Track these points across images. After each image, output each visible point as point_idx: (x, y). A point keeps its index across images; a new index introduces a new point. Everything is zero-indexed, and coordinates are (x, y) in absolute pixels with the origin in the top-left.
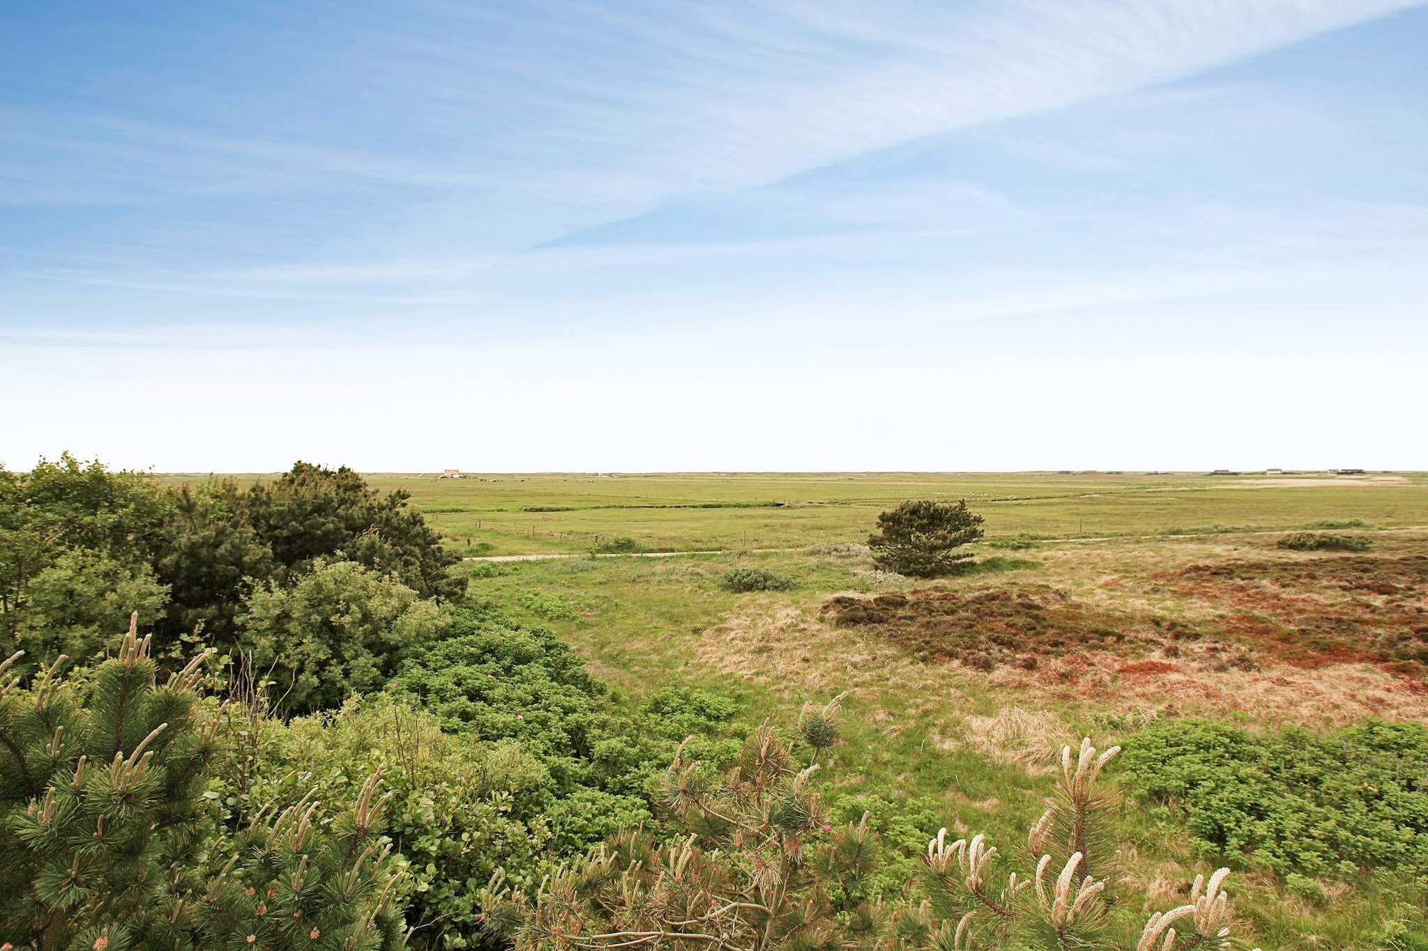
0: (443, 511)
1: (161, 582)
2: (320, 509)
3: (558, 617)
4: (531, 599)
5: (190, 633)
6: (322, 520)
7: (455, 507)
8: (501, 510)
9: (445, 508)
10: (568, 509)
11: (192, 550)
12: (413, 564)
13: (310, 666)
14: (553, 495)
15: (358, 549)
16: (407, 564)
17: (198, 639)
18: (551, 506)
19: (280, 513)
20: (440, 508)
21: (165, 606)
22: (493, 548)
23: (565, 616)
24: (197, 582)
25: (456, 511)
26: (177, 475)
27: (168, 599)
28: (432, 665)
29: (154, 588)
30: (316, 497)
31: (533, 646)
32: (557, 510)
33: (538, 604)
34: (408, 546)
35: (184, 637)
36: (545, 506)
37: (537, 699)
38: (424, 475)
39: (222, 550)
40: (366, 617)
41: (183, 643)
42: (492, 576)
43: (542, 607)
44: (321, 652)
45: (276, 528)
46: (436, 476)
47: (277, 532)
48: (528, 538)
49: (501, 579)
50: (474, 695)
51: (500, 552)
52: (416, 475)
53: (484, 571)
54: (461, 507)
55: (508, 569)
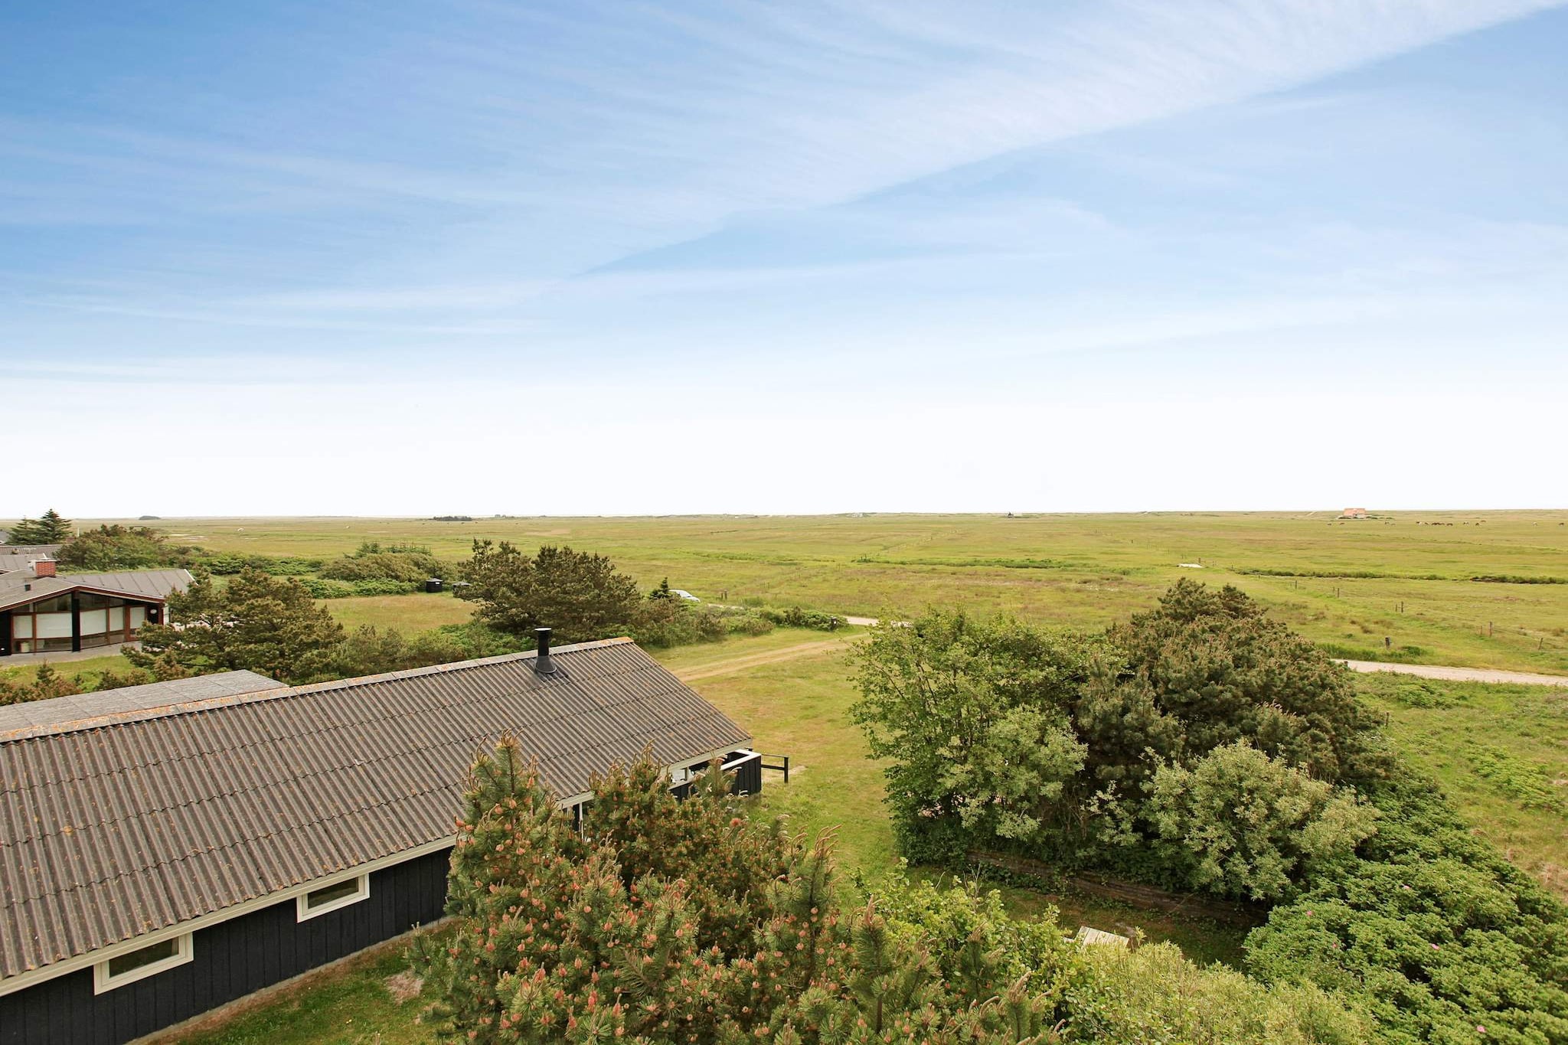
0: (1346, 575)
1: (1081, 740)
2: (1216, 676)
3: (1539, 806)
4: (1491, 765)
5: (1104, 792)
6: (1220, 688)
7: (1363, 570)
8: (1433, 578)
9: (1348, 571)
10: (1552, 581)
11: (1105, 718)
12: (1322, 740)
13: (1213, 850)
14: (1521, 552)
15: (1260, 724)
16: (1315, 739)
17: (1111, 798)
18: (1519, 574)
19: (1179, 681)
20: (1342, 569)
21: (1084, 761)
22: (1424, 653)
23: (1550, 808)
24: (1108, 739)
25: (1365, 576)
26: (1051, 515)
27: (1085, 755)
28: (1354, 900)
29: (1076, 746)
30: (1211, 661)
31: (1500, 902)
32: (1533, 582)
33: (1502, 777)
34: (1316, 715)
35: (1100, 793)
36: (1509, 574)
37: (1506, 1004)
38: (1316, 514)
39: (1128, 717)
40: (1272, 812)
41: (1099, 799)
42: (1425, 706)
43: (1509, 782)
44: (1225, 841)
45: (1174, 692)
46: (1331, 515)
47: (1176, 696)
48: (1481, 637)
49: (1439, 713)
50: (1414, 970)
51: (1436, 661)
52: (1306, 513)
53: (1413, 698)
54: (1372, 570)
55: (1449, 697)
